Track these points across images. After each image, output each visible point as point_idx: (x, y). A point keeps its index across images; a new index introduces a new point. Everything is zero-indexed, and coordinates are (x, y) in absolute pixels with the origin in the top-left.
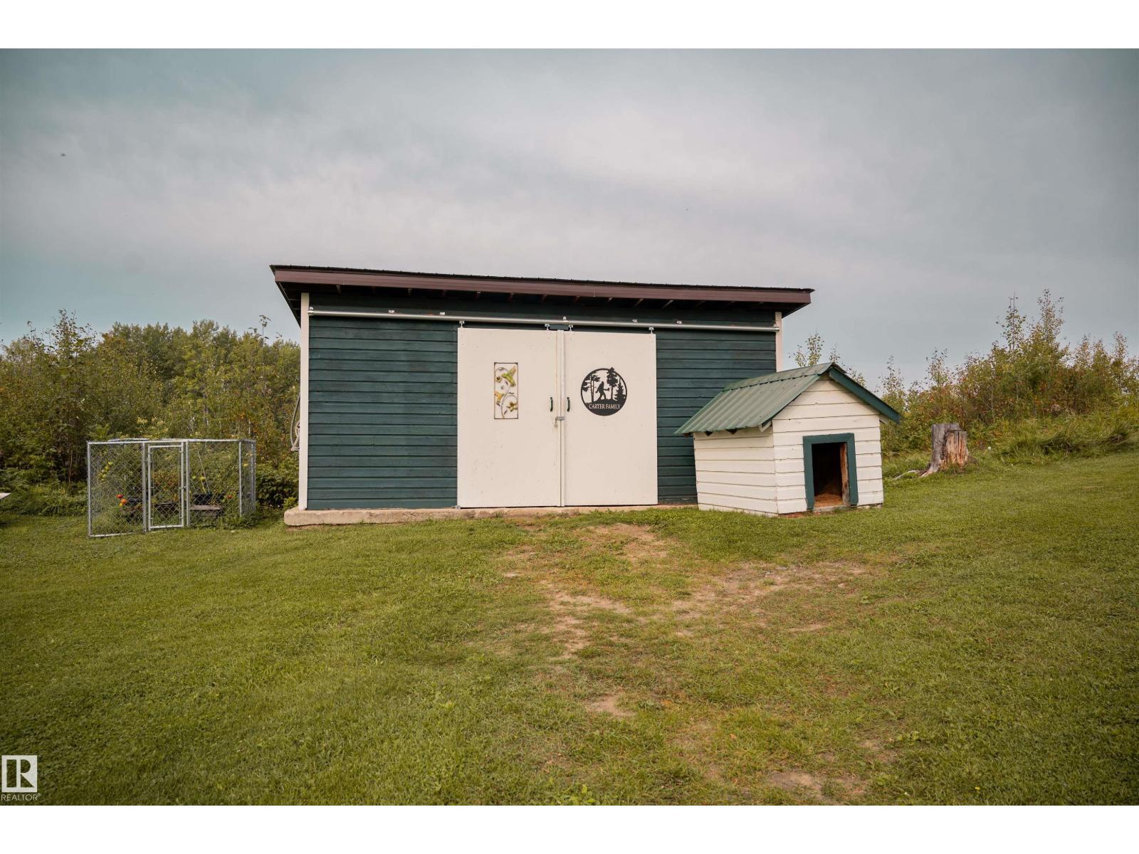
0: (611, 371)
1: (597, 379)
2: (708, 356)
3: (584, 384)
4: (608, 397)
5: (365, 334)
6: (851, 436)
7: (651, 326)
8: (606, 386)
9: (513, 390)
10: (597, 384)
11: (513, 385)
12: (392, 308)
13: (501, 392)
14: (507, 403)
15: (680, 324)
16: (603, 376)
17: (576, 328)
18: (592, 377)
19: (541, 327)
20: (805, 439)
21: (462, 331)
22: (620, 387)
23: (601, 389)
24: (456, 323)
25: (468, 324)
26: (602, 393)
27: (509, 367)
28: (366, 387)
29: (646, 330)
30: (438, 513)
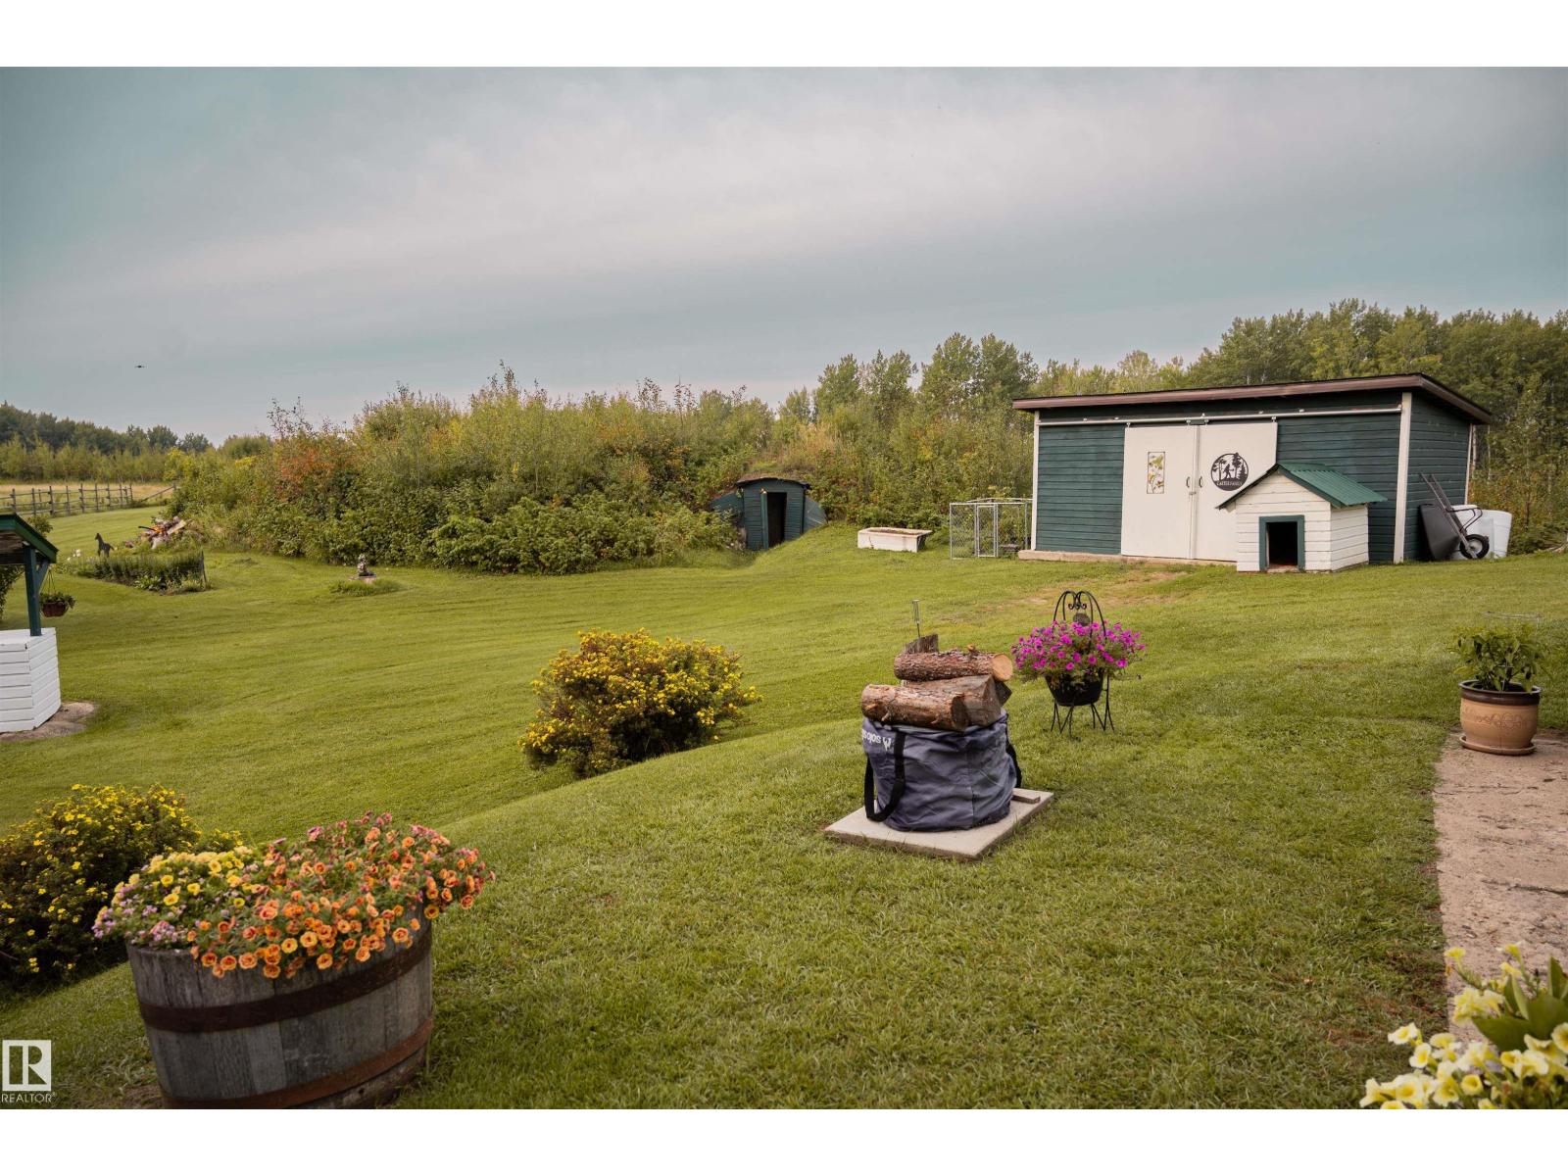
0: (1236, 455)
1: (1224, 462)
2: (1329, 437)
3: (1214, 466)
4: (1233, 476)
5: (1071, 435)
6: (1302, 517)
7: (1274, 416)
8: (1232, 467)
9: (1161, 472)
10: (1224, 466)
11: (1160, 468)
12: (1086, 416)
13: (1152, 473)
14: (1156, 482)
15: (1301, 413)
16: (1229, 460)
17: (1211, 422)
18: (1220, 460)
19: (1183, 423)
20: (1261, 519)
21: (1128, 430)
22: (1243, 467)
23: (1227, 470)
24: (1125, 424)
25: (1133, 425)
26: (1228, 473)
27: (1158, 455)
28: (1070, 471)
29: (1269, 420)
30: (1104, 557)
